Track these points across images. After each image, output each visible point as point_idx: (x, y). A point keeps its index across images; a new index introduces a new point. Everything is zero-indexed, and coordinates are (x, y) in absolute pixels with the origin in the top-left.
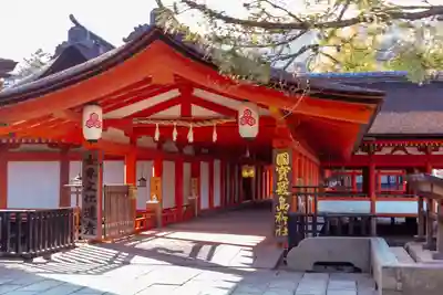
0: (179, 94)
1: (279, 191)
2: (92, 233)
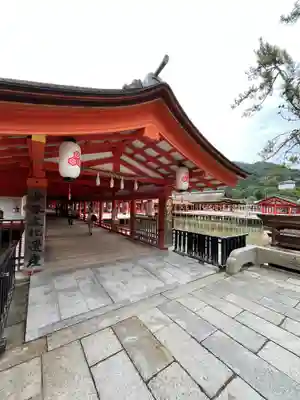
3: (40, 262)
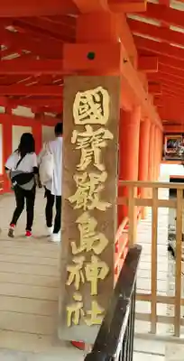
1: (79, 198)
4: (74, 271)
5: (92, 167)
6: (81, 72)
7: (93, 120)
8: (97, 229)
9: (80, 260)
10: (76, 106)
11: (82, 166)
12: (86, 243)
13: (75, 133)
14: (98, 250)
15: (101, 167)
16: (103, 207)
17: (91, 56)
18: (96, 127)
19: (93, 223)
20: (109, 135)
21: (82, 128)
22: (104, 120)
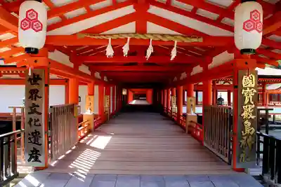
0: (134, 11)
1: (245, 114)
2: (36, 160)
3: (40, 158)
4: (243, 142)
5: (249, 103)
6: (243, 69)
7: (249, 86)
8: (251, 126)
9: (245, 138)
10: (243, 81)
11: (246, 102)
12: (247, 131)
13: (243, 90)
14: (252, 133)
15: (252, 103)
16: (253, 117)
17: (246, 63)
18: (250, 88)
19: (249, 124)
20: (255, 91)
21: (246, 89)
22: (253, 86)
